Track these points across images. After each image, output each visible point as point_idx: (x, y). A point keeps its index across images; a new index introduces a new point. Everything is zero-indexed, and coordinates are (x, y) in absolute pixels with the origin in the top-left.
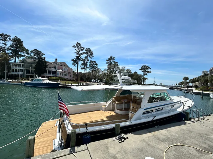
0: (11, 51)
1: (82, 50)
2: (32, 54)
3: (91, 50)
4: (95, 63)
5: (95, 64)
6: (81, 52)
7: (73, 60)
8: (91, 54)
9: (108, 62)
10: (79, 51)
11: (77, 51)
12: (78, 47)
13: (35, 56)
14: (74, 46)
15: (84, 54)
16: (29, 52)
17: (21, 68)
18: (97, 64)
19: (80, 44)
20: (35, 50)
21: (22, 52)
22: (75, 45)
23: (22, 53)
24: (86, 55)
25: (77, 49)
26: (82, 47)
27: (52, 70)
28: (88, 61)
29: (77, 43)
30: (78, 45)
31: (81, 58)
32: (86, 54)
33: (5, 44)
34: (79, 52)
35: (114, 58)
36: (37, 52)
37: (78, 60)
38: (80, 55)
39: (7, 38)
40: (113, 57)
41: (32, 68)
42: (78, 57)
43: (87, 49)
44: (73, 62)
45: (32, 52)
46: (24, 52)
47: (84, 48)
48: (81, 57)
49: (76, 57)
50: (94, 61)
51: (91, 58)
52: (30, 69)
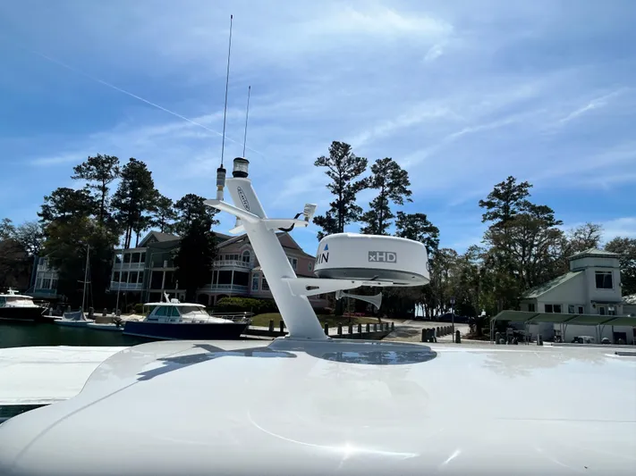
0: (117, 211)
1: (358, 171)
2: (181, 214)
3: (397, 167)
4: (426, 223)
5: (426, 230)
6: (352, 182)
7: (321, 217)
8: (397, 184)
9: (493, 210)
10: (347, 178)
11: (336, 179)
12: (338, 163)
13: (188, 218)
14: (321, 161)
15: (366, 186)
16: (172, 207)
17: (139, 267)
18: (434, 230)
19: (346, 147)
20: (190, 196)
21: (150, 209)
22: (328, 155)
23: (152, 214)
24: (377, 193)
25: (335, 168)
26: (358, 159)
27: (234, 269)
28: (391, 216)
29: (335, 143)
30: (340, 150)
31: (352, 207)
32: (375, 186)
33: (104, 189)
34: (347, 182)
35: (526, 185)
36: (195, 204)
37: (341, 217)
38: (350, 195)
39: (109, 168)
40: (517, 183)
41: (169, 266)
42: (339, 206)
43: (379, 161)
44: (321, 229)
45: (180, 205)
46: (156, 210)
47: (365, 162)
48: (355, 203)
49: (333, 205)
50: (418, 215)
51: (401, 203)
52: (165, 268)
